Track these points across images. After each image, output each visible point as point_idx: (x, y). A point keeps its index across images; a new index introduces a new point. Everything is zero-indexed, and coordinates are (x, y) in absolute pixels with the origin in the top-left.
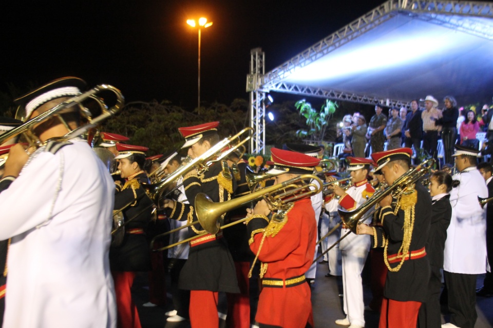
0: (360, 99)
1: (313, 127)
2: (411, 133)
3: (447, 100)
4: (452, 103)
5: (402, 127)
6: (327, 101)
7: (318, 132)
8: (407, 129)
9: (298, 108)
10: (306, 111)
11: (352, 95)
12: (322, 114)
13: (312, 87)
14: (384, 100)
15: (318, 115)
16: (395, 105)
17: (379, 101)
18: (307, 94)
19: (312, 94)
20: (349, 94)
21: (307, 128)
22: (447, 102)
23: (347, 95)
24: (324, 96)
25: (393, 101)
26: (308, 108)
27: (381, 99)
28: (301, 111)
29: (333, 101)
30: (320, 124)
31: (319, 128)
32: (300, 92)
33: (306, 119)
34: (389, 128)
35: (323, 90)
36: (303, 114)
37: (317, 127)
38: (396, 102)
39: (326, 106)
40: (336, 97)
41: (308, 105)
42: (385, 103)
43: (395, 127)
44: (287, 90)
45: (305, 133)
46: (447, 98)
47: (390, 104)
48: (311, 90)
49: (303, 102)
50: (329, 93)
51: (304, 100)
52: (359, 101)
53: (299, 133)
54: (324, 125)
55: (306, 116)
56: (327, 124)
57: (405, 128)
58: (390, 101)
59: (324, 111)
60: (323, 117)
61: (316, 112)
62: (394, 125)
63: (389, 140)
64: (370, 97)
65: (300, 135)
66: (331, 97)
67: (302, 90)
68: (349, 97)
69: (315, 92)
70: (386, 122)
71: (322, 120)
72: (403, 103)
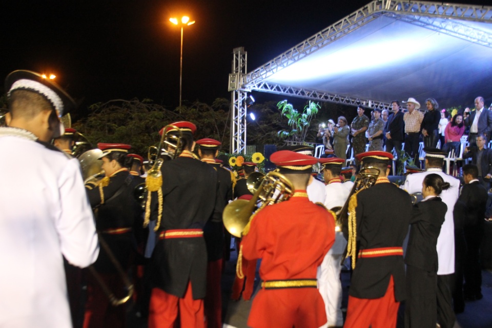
0: (342, 100)
1: (295, 128)
2: (391, 135)
3: (429, 103)
4: (433, 105)
5: (383, 128)
6: (310, 101)
7: (299, 133)
8: (388, 131)
9: (280, 108)
10: (287, 112)
11: (334, 96)
12: (304, 115)
13: (294, 88)
14: (366, 101)
15: (300, 116)
16: (377, 106)
17: (361, 102)
18: (289, 94)
19: (294, 94)
20: (331, 95)
21: (289, 128)
22: (429, 104)
23: (329, 96)
24: (306, 96)
25: (375, 103)
26: (290, 108)
27: (364, 100)
28: (283, 112)
29: (316, 102)
30: (302, 125)
31: (301, 128)
32: (282, 92)
33: (288, 120)
34: (371, 129)
35: (306, 90)
36: (285, 115)
37: (299, 128)
38: (379, 103)
39: (308, 107)
40: (318, 98)
41: (290, 106)
42: (367, 104)
43: (377, 129)
44: (269, 90)
45: (287, 133)
46: (429, 100)
47: (372, 106)
48: (293, 90)
49: (285, 102)
50: (311, 94)
51: (286, 101)
52: (341, 102)
53: (281, 133)
54: (306, 126)
55: (288, 116)
56: (309, 125)
57: (386, 130)
58: (372, 102)
59: (306, 112)
60: (305, 118)
61: (298, 113)
62: (376, 127)
63: (371, 142)
64: (352, 99)
65: (282, 136)
66: (313, 98)
67: (284, 91)
68: (331, 98)
69: (297, 92)
70: (368, 124)
71: (304, 120)
72: (385, 104)
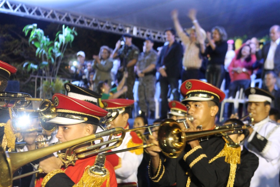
0: (102, 26)
1: (45, 59)
2: (167, 71)
3: (216, 32)
4: (221, 35)
5: (155, 63)
6: (64, 26)
7: (51, 65)
8: (161, 66)
9: (26, 33)
10: (36, 40)
11: (91, 20)
12: (56, 43)
13: (42, 9)
14: (130, 27)
15: (53, 45)
16: (143, 34)
17: (125, 29)
18: (36, 17)
19: (42, 17)
20: (88, 19)
21: (37, 60)
22: (215, 34)
23: (85, 21)
24: (58, 20)
25: (142, 30)
26: (39, 35)
27: (127, 27)
28: (30, 40)
29: (70, 27)
30: (53, 56)
31: (53, 60)
32: (27, 14)
33: (36, 48)
34: (142, 63)
35: (57, 12)
36: (33, 43)
37: (50, 59)
38: (145, 31)
39: (62, 33)
40: (72, 22)
41: (40, 31)
42: (132, 31)
43: (149, 62)
44: (11, 11)
45: (36, 67)
46: (216, 29)
47: (138, 33)
48: (41, 11)
49: (34, 27)
50: (64, 17)
51: (35, 25)
52: (100, 28)
53: (27, 66)
54: (59, 57)
55: (36, 45)
56: (62, 56)
57: (159, 64)
58: (138, 29)
59: (58, 40)
60: (57, 47)
61: (50, 40)
62: (147, 60)
63: (142, 79)
64: (113, 24)
65: (29, 70)
66: (65, 21)
67: (30, 11)
68: (88, 23)
69: (46, 14)
70: (137, 56)
71: (56, 51)
72: (153, 32)
